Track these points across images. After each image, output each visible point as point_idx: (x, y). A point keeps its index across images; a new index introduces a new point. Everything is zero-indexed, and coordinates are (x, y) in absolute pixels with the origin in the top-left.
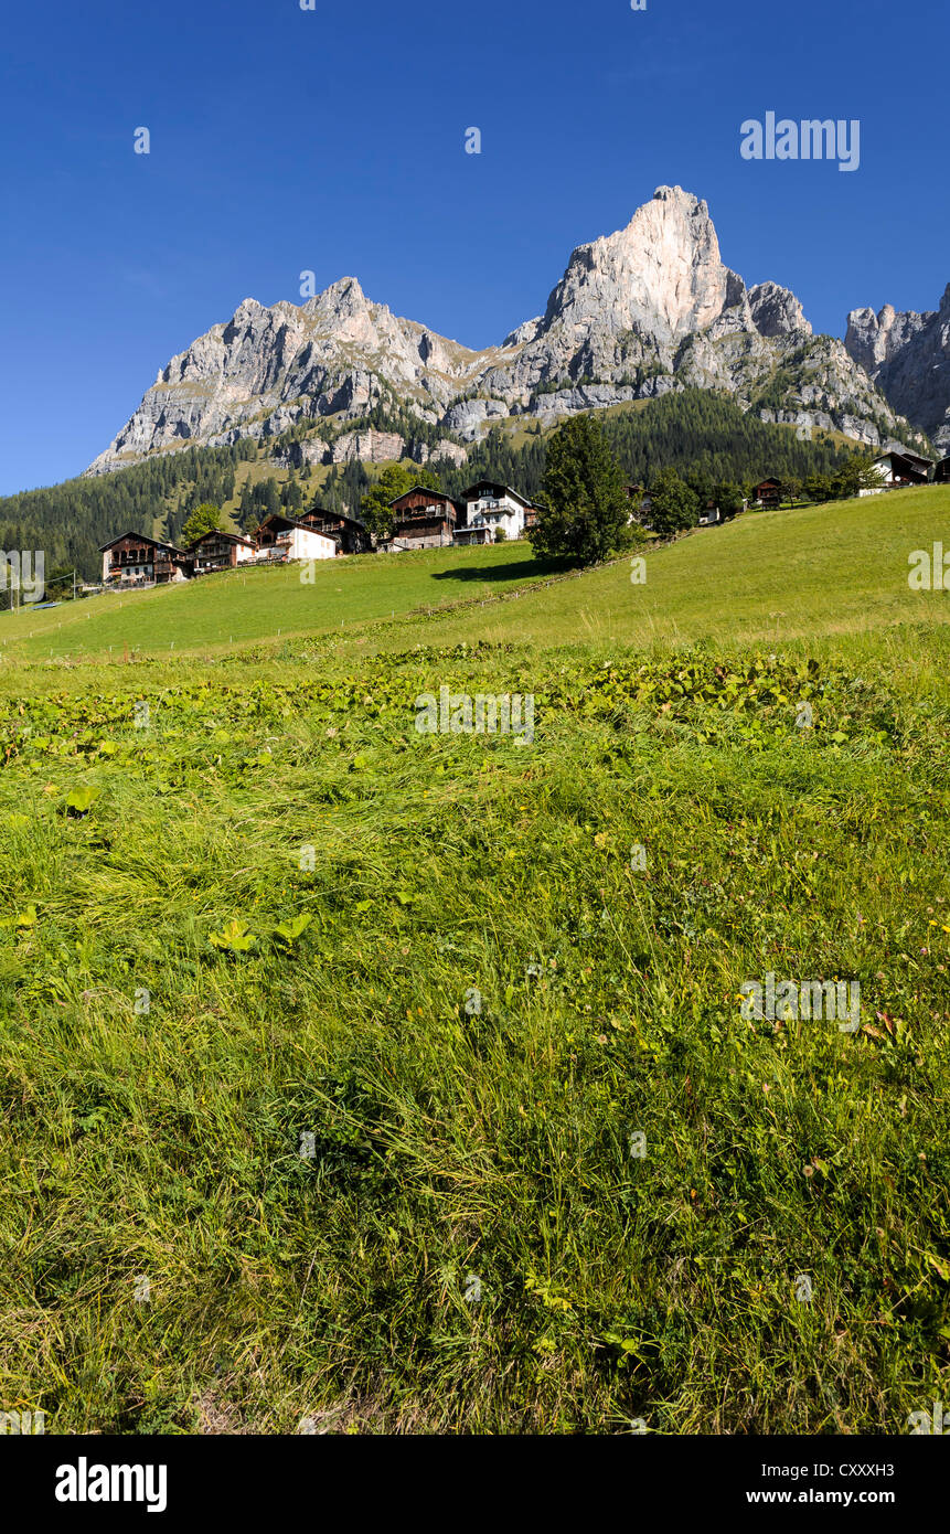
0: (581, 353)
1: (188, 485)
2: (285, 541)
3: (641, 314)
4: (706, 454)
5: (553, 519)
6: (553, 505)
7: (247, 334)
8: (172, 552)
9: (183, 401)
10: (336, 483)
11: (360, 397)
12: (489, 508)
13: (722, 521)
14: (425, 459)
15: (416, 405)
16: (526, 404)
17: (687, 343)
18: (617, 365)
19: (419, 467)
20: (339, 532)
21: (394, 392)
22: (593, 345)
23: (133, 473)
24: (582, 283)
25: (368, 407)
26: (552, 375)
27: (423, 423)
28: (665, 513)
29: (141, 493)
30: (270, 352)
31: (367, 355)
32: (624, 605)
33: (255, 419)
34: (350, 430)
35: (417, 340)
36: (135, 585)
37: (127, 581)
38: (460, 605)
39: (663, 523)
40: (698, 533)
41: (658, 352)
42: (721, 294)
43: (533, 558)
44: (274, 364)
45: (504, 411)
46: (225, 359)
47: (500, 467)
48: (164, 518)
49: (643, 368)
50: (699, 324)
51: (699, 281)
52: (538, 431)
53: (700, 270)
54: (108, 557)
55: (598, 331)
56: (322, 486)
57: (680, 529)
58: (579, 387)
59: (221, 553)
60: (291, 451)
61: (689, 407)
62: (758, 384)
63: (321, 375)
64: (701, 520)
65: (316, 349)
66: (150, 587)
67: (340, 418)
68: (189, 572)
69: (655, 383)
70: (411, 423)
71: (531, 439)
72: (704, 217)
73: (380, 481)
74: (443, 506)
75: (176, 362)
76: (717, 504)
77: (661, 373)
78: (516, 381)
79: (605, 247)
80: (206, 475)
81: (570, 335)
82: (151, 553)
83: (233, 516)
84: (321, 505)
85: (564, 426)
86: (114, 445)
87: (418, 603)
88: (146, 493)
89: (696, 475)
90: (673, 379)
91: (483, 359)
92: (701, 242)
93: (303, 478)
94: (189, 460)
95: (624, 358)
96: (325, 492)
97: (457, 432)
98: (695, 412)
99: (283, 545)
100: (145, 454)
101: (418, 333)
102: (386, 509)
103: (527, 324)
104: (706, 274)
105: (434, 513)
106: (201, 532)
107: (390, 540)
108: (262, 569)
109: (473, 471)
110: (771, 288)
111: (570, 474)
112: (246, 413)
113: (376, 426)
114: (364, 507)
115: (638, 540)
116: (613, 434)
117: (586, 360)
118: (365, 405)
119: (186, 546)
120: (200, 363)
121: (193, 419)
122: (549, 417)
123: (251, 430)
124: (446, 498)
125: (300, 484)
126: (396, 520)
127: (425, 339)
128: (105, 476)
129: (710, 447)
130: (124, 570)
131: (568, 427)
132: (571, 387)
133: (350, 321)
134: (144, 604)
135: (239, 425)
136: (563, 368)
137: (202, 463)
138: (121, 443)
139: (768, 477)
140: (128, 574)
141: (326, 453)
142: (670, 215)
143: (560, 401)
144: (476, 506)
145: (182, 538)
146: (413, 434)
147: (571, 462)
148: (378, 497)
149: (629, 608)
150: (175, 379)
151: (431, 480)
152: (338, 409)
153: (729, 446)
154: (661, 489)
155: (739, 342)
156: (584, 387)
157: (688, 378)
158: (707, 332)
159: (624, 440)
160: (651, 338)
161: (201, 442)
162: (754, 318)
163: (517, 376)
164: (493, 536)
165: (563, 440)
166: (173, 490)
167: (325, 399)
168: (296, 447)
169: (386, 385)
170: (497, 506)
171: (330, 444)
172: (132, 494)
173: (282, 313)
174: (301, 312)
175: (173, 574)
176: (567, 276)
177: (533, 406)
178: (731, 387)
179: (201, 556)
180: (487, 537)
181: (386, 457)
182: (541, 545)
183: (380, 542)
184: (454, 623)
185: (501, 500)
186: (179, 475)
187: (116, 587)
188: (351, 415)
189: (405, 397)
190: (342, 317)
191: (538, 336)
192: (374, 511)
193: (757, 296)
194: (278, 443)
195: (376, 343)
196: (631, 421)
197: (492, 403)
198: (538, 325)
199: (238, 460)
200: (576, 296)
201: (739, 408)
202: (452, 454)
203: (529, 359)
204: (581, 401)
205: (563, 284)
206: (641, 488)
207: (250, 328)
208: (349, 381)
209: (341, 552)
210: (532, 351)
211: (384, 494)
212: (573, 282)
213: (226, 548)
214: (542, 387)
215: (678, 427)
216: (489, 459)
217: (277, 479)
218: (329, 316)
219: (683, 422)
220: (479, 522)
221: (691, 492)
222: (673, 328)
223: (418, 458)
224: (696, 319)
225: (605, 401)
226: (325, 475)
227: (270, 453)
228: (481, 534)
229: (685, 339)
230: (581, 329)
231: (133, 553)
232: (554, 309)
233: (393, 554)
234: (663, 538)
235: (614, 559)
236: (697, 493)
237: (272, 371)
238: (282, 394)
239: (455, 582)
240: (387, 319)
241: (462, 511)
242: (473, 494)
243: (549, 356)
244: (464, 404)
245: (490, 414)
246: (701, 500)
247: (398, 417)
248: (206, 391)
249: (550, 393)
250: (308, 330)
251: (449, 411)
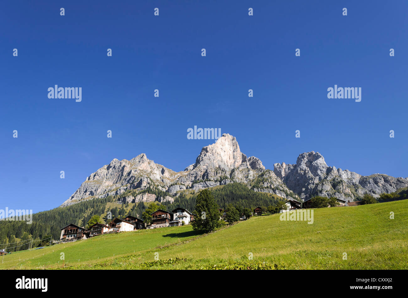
0: (205, 173)
1: (91, 209)
2: (119, 226)
3: (220, 164)
4: (240, 200)
5: (198, 218)
6: (198, 214)
7: (113, 168)
8: (83, 230)
9: (93, 185)
10: (136, 208)
11: (144, 184)
12: (180, 215)
13: (246, 219)
14: (162, 201)
15: (160, 186)
16: (190, 186)
17: (233, 171)
18: (215, 176)
19: (160, 203)
20: (135, 223)
21: (154, 183)
22: (208, 171)
23: (75, 206)
24: (205, 156)
25: (146, 187)
26: (198, 178)
27: (162, 191)
28: (230, 217)
29: (76, 212)
30: (120, 172)
31: (147, 173)
32: (220, 245)
33: (113, 190)
34: (141, 193)
35: (161, 169)
36: (70, 241)
37: (68, 239)
38: (171, 245)
39: (230, 219)
40: (240, 222)
41: (225, 173)
42: (241, 159)
43: (193, 230)
44: (120, 175)
45: (185, 188)
46: (107, 174)
47: (183, 203)
48: (82, 219)
49: (222, 177)
50: (236, 166)
51: (235, 156)
52: (194, 193)
53: (235, 153)
54: (63, 232)
55: (210, 168)
56: (131, 209)
57: (235, 221)
58: (205, 182)
59: (98, 230)
60: (123, 199)
61: (235, 187)
62: (253, 181)
63: (133, 178)
64: (240, 218)
65: (133, 171)
66: (75, 241)
67: (138, 190)
68: (88, 236)
69: (225, 181)
70: (158, 191)
71: (192, 196)
72: (235, 141)
73: (148, 208)
74: (167, 215)
75: (92, 175)
76: (244, 214)
77: (227, 178)
78: (188, 180)
79: (211, 147)
80: (97, 206)
81: (202, 169)
82: (77, 230)
83: (104, 218)
84: (131, 215)
85: (201, 192)
86: (70, 198)
87: (158, 245)
88: (78, 212)
89: (238, 206)
90: (230, 180)
91: (179, 174)
92: (235, 147)
93: (126, 207)
94: (92, 202)
95: (217, 174)
96: (132, 211)
97: (171, 194)
98: (236, 189)
99: (118, 227)
100: (80, 200)
101: (161, 168)
102: (150, 216)
103: (190, 166)
104: (237, 154)
105: (164, 217)
106: (93, 223)
107: (150, 225)
108: (110, 234)
109: (176, 205)
110: (253, 158)
111: (203, 206)
112: (111, 189)
113: (148, 192)
114: (143, 215)
115: (223, 224)
116: (215, 194)
117: (206, 175)
118: (145, 186)
119: (88, 228)
120: (99, 175)
121: (95, 190)
122: (197, 190)
123: (112, 193)
124: (167, 212)
125: (125, 208)
126: (152, 219)
127: (163, 169)
128: (66, 207)
129: (241, 198)
130: (67, 236)
131: (202, 193)
132: (203, 182)
133: (143, 164)
134: (72, 247)
135: (109, 192)
136: (200, 177)
137: (96, 203)
138: (73, 197)
139: (258, 207)
140: (69, 237)
141: (133, 200)
142: (226, 140)
143: (200, 185)
144: (176, 215)
145: (87, 225)
146: (159, 194)
147: (203, 202)
148: (148, 212)
149: (221, 246)
150: (92, 179)
151: (163, 207)
152: (138, 187)
153: (246, 198)
154: (229, 210)
155: (247, 171)
156: (206, 182)
157: (234, 180)
158: (238, 168)
159: (218, 196)
160: (224, 169)
161: (97, 197)
162: (250, 165)
163: (188, 179)
164: (181, 224)
165: (201, 196)
166: (86, 211)
167: (134, 185)
168: (125, 198)
169: (152, 181)
170: (182, 215)
171: (135, 197)
172: (74, 212)
173: (124, 162)
174: (129, 162)
175: (83, 237)
176: (201, 154)
177: (192, 187)
178: (246, 182)
179: (92, 231)
180: (179, 224)
181: (151, 201)
182: (195, 226)
183: (147, 226)
184: (169, 251)
185: (183, 213)
186: (89, 206)
187: (64, 241)
188: (141, 189)
189: (157, 184)
190: (141, 163)
191: (194, 168)
192: (146, 216)
193: (250, 160)
194: (119, 197)
195: (150, 170)
196: (219, 191)
197: (181, 186)
198: (194, 166)
199: (107, 202)
200: (204, 159)
201: (248, 188)
202: (170, 200)
203: (191, 174)
204: (205, 185)
205: (200, 156)
206: (223, 209)
207: (115, 166)
208: (141, 180)
209: (136, 229)
210: (192, 172)
211: (149, 211)
212: (203, 155)
213: (100, 228)
214: (195, 182)
215: (232, 193)
216: (180, 201)
217: (118, 207)
218: (137, 163)
219: (234, 191)
220: (177, 220)
221: (237, 211)
222: (229, 167)
223: (160, 201)
224: (235, 165)
225: (212, 186)
226: (133, 206)
227: (117, 200)
228: (177, 223)
229: (233, 170)
230: (205, 167)
231: (71, 230)
232: (198, 162)
233: (151, 229)
234: (230, 224)
235: (216, 230)
236: (239, 211)
237: (120, 177)
238: (122, 183)
239: (169, 238)
240: (153, 164)
241: (172, 216)
242: (175, 211)
243: (197, 174)
244: (173, 186)
245: (180, 189)
246: (240, 213)
247: (155, 190)
248: (100, 183)
249: (197, 183)
250: (131, 166)
251: (169, 188)
